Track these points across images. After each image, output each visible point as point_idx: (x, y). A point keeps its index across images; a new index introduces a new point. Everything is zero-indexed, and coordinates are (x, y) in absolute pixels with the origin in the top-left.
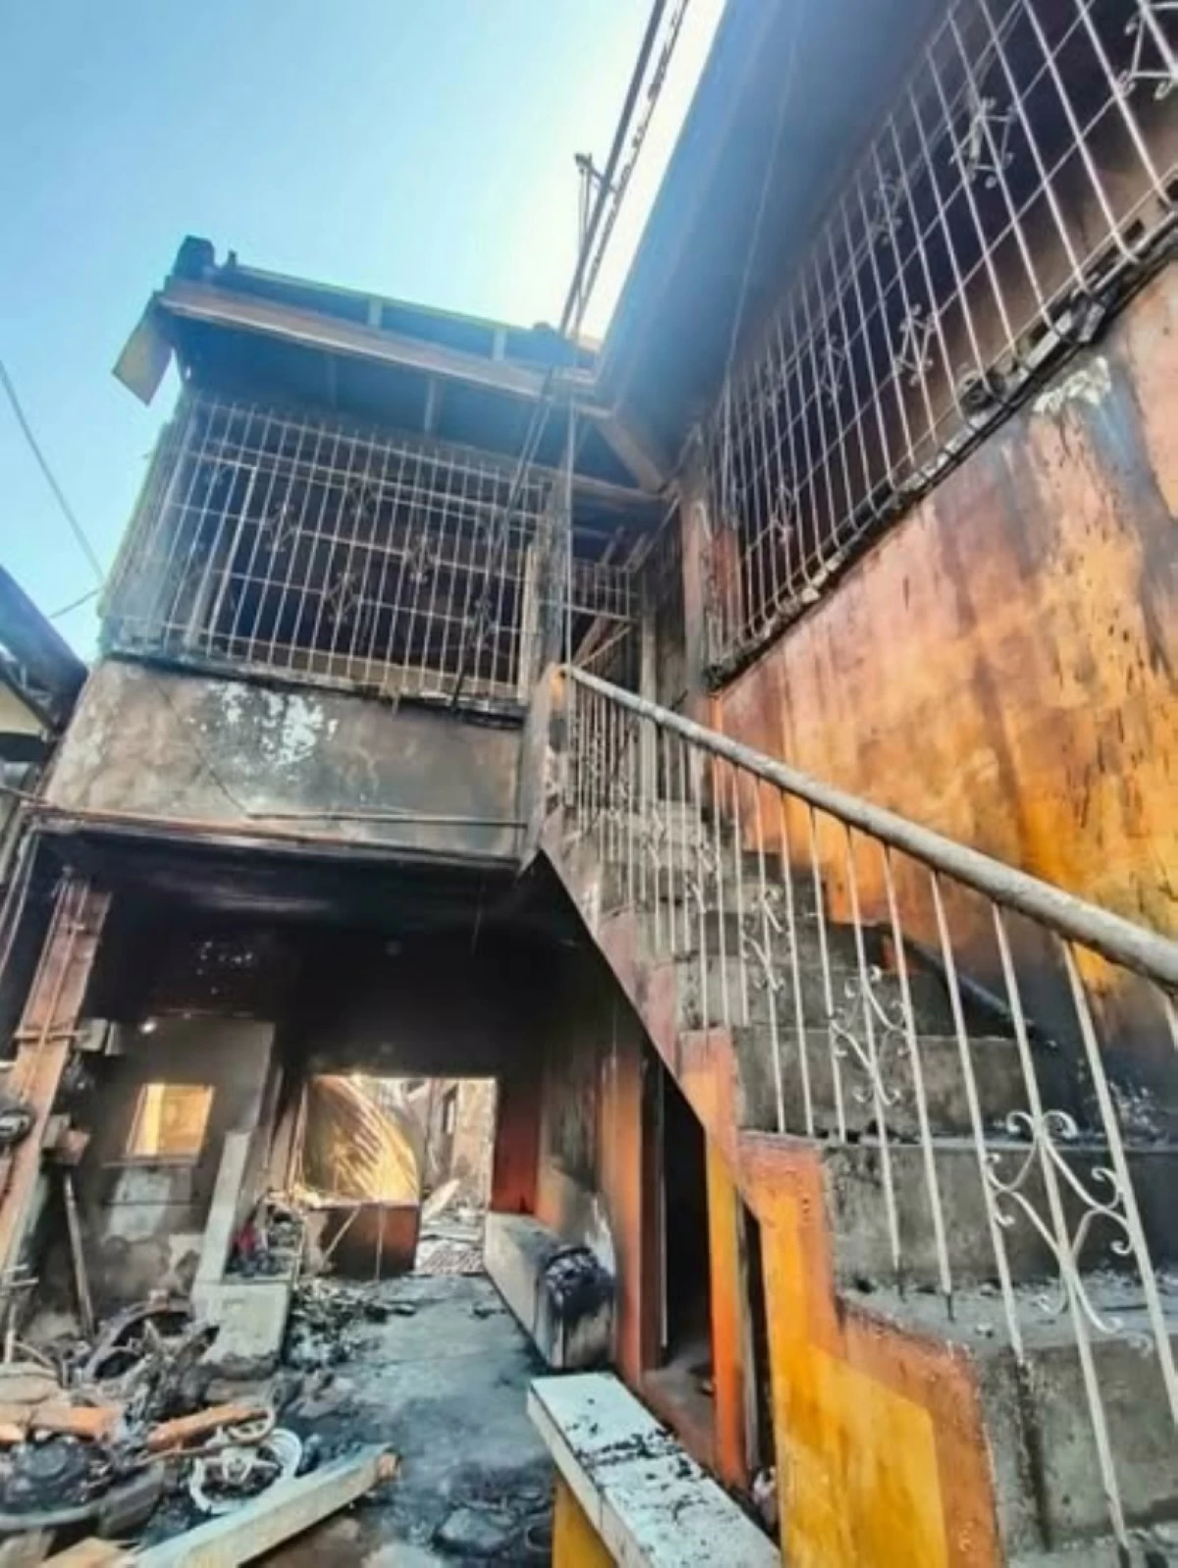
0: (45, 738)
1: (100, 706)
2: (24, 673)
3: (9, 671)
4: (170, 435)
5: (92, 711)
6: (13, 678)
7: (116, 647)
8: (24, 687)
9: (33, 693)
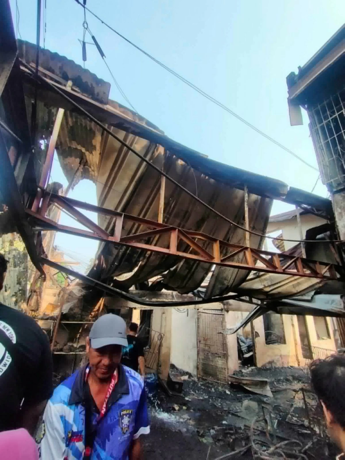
0: (329, 223)
1: (340, 208)
2: (314, 209)
3: (311, 211)
4: (312, 126)
5: (339, 210)
6: (312, 211)
7: (335, 190)
8: (316, 212)
9: (320, 213)
